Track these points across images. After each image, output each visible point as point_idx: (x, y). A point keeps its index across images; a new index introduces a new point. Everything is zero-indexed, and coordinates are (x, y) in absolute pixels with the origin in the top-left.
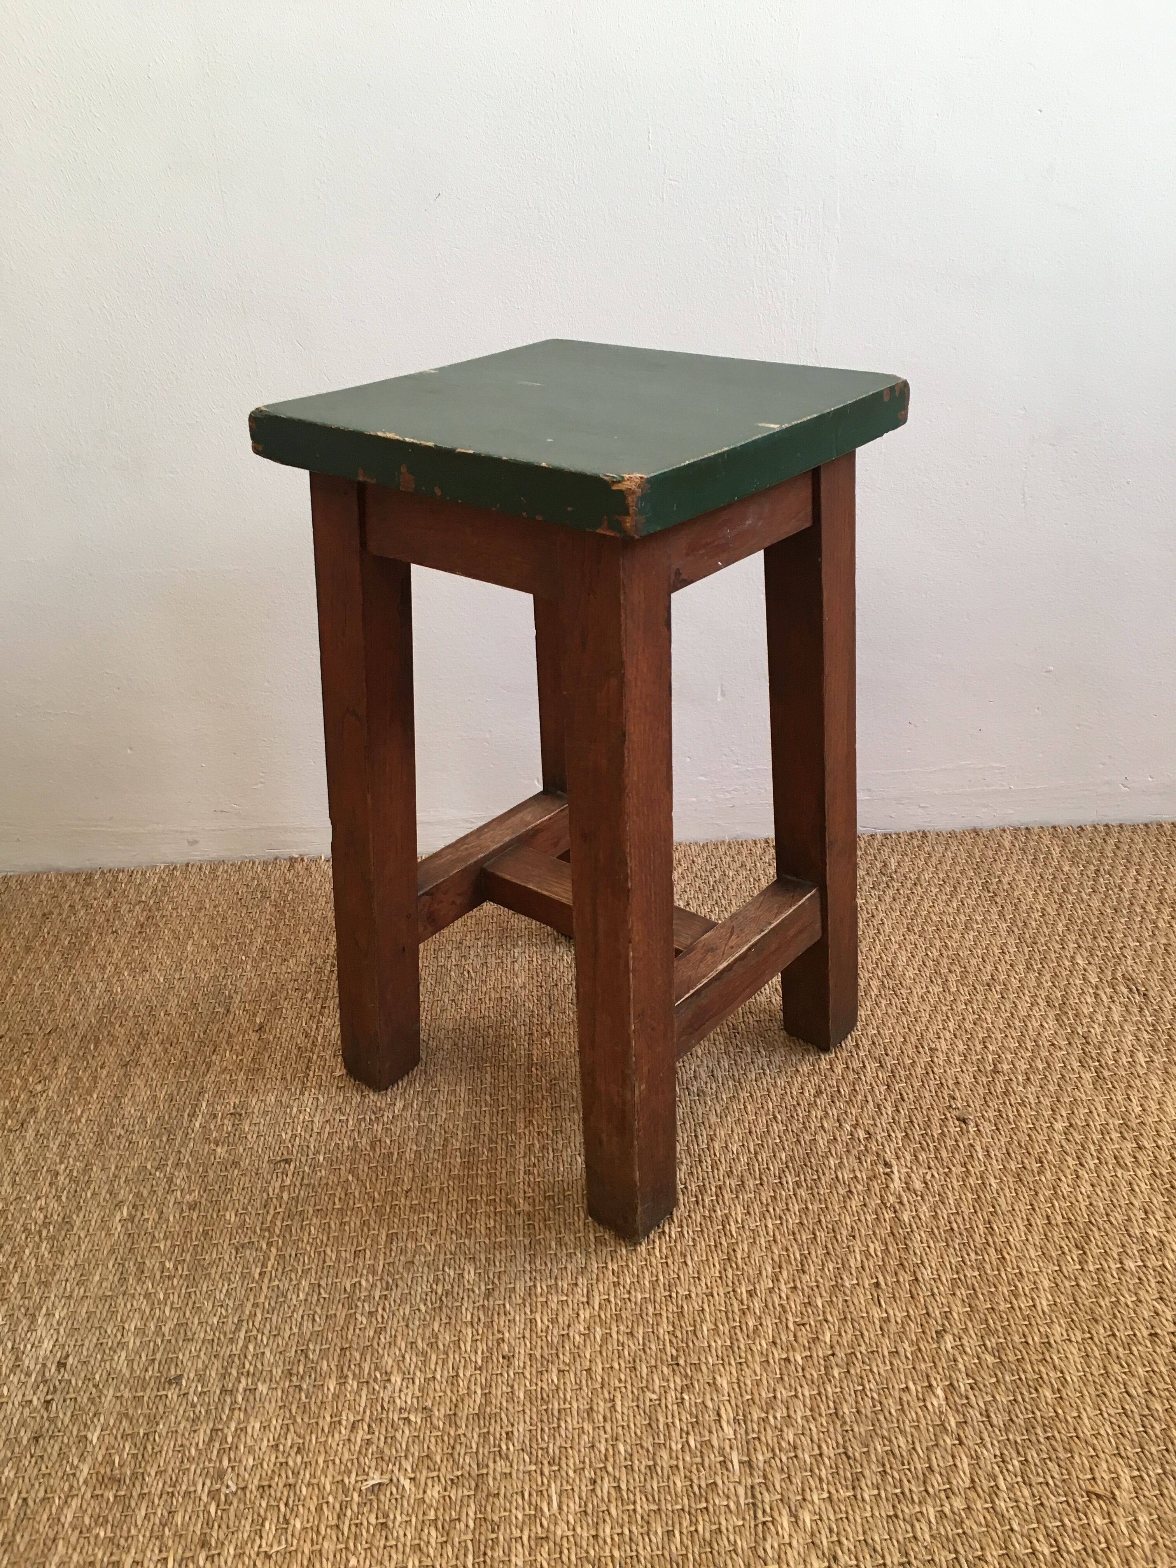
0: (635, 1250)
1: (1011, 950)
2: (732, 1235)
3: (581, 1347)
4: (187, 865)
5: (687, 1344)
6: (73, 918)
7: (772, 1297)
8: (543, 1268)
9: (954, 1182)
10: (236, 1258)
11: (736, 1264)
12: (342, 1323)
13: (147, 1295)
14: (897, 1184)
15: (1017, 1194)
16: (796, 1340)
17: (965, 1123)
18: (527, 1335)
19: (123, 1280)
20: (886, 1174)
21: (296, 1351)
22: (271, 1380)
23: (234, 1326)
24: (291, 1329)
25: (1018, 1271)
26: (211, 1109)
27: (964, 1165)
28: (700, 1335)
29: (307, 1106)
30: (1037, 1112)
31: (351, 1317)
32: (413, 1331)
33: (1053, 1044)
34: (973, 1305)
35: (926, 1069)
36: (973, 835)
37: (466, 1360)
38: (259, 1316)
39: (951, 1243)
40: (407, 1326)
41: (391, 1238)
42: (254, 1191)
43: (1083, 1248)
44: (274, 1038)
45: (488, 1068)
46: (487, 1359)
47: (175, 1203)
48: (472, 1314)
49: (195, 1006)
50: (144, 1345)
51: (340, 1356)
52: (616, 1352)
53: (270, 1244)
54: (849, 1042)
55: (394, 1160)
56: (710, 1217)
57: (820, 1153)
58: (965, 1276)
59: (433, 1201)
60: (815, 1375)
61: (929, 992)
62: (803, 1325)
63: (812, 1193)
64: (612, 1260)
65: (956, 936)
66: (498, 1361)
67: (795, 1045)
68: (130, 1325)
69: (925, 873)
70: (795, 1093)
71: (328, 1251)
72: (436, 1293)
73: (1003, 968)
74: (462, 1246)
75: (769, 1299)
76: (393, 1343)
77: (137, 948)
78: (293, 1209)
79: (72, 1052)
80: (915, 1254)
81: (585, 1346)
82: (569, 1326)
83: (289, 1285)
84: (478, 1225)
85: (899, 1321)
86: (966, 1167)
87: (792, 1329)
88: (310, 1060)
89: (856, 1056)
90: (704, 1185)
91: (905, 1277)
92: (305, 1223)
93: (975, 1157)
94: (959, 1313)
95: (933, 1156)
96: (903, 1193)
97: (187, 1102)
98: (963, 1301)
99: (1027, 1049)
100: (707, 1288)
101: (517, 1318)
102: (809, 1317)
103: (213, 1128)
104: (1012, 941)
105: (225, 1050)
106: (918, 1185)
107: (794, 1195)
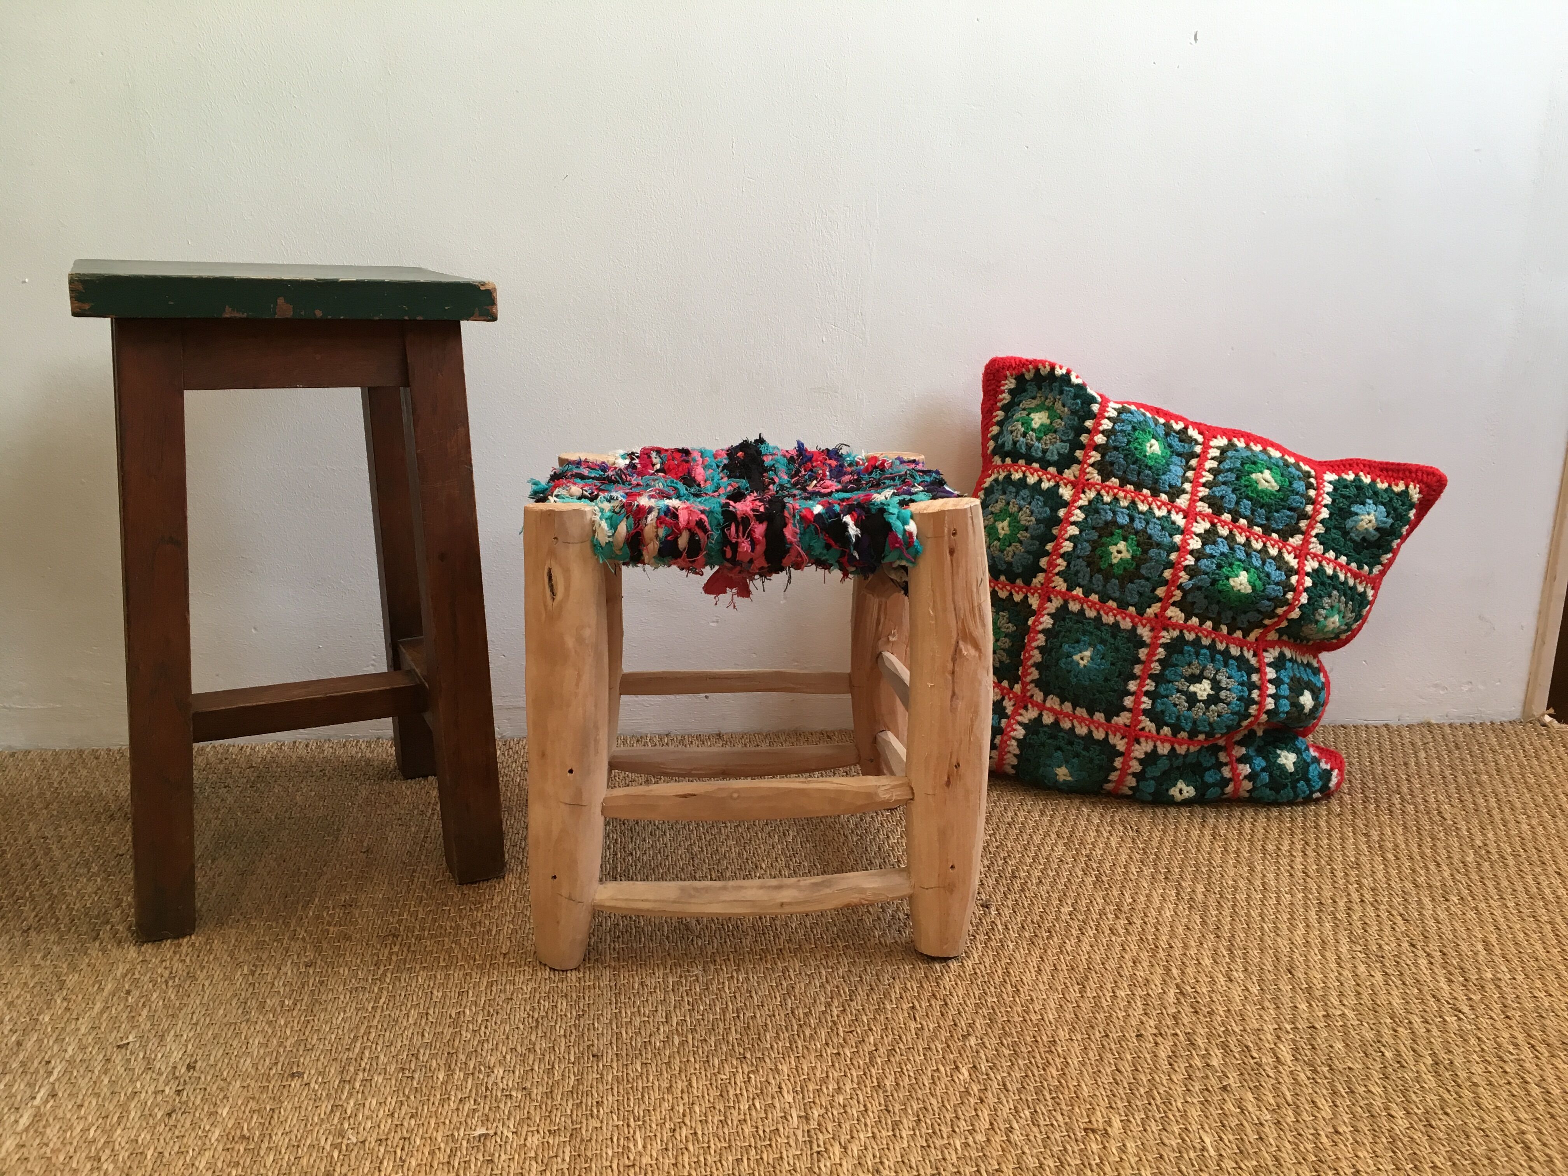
2: (791, 979)
3: (661, 1049)
4: (295, 742)
5: (752, 1045)
7: (825, 1016)
8: (627, 1000)
9: (979, 945)
10: (350, 997)
11: (795, 996)
12: (448, 1037)
13: (269, 1022)
15: (1030, 952)
16: (845, 1042)
17: (988, 908)
18: (614, 1041)
19: (246, 1012)
21: (408, 1055)
22: (385, 1074)
23: (350, 1041)
24: (402, 1041)
25: (1030, 998)
26: (323, 903)
27: (987, 934)
28: (763, 1040)
29: (411, 900)
30: (1047, 901)
31: (456, 1033)
32: (512, 1041)
33: (1061, 861)
34: (993, 1019)
37: (560, 1059)
38: (373, 1033)
40: (507, 1038)
41: (491, 983)
42: (365, 954)
43: (1083, 984)
44: (381, 857)
46: (578, 1058)
47: (292, 963)
48: (565, 1030)
49: (305, 836)
50: (267, 1054)
51: (447, 1057)
52: (691, 1051)
53: (381, 989)
55: (493, 934)
56: (772, 968)
58: (986, 1001)
60: (861, 1063)
62: (851, 1032)
63: (859, 953)
66: (588, 1058)
68: (254, 1041)
71: (435, 992)
72: (533, 1017)
74: (555, 988)
75: (822, 1018)
76: (495, 1049)
78: (402, 966)
80: (945, 988)
81: (665, 1048)
82: (650, 1036)
83: (400, 1014)
85: (932, 1030)
86: (988, 936)
87: (842, 1035)
88: (414, 871)
91: (937, 1004)
92: (413, 975)
93: (996, 929)
94: (981, 1024)
97: (301, 898)
98: (985, 1017)
99: (1040, 863)
100: (770, 1012)
101: (605, 1031)
102: (856, 1028)
103: (325, 915)
105: (335, 865)
107: (844, 954)
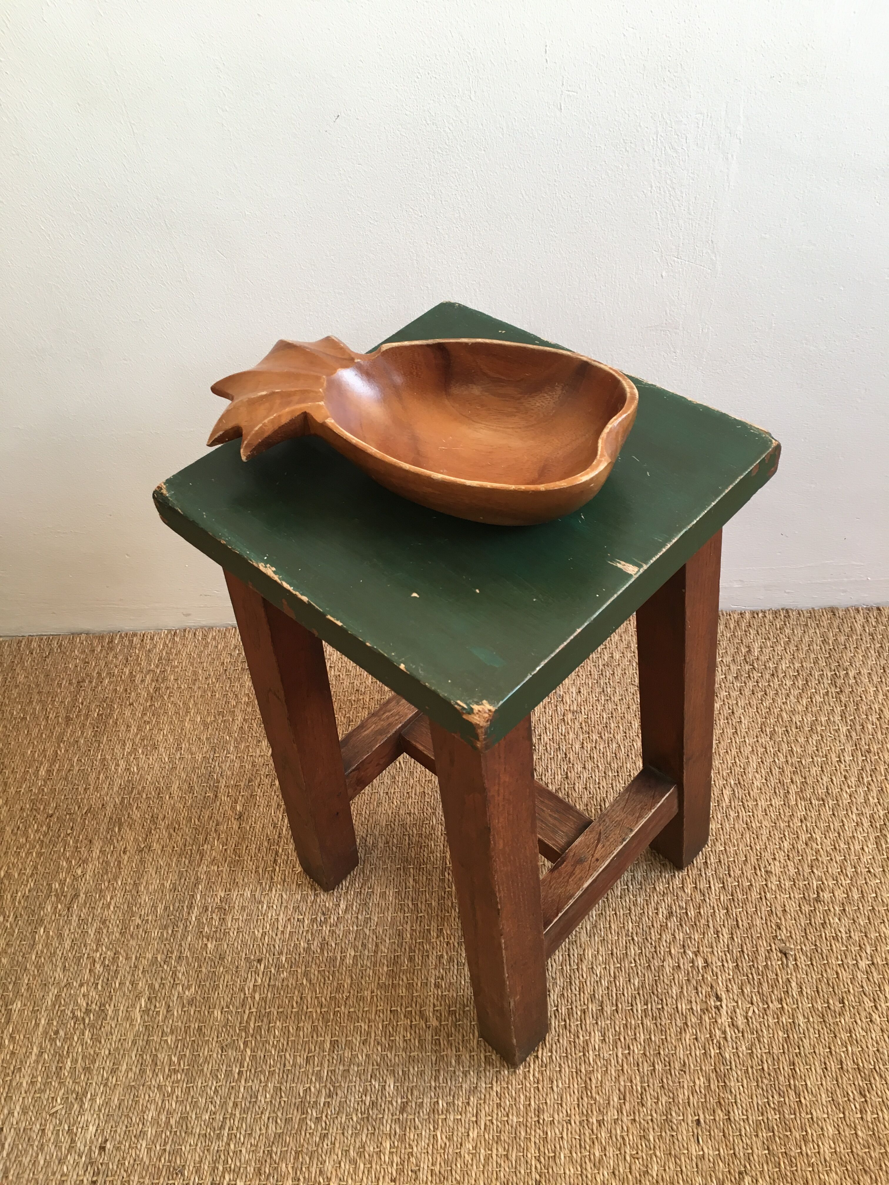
0: (515, 1072)
1: (847, 759)
2: (590, 1063)
3: (469, 1166)
5: (548, 1169)
6: (100, 688)
7: (616, 1129)
8: (445, 1085)
9: (771, 1019)
10: (221, 1056)
11: (591, 1093)
12: (296, 1126)
13: (159, 1087)
14: (724, 1020)
15: (819, 1036)
16: (630, 1172)
17: (786, 957)
18: (430, 1152)
19: (142, 1071)
20: (716, 1007)
21: (264, 1151)
23: (220, 1123)
24: (260, 1129)
25: (810, 1116)
26: (203, 901)
27: (780, 1001)
28: (558, 1161)
29: (273, 903)
30: (847, 947)
31: (302, 1121)
32: (347, 1139)
33: (869, 872)
34: (771, 1149)
35: (760, 894)
36: (830, 614)
37: (384, 1171)
38: (238, 1115)
39: (760, 1084)
40: (343, 1134)
41: (334, 1044)
42: (234, 989)
43: (865, 1096)
44: (250, 827)
45: (411, 870)
46: (400, 1171)
47: (178, 997)
48: (391, 1127)
49: (191, 788)
50: (158, 1135)
51: (294, 1159)
52: (495, 1173)
53: (246, 1044)
54: (699, 860)
55: (338, 965)
56: (574, 1042)
57: (666, 980)
58: (768, 1119)
59: (365, 1009)
61: (771, 805)
63: (656, 1024)
64: (497, 1082)
65: (802, 740)
67: (655, 859)
68: (148, 1116)
69: (783, 662)
70: (650, 913)
71: (288, 1056)
72: (365, 1104)
73: (838, 780)
74: (386, 1058)
75: (613, 1131)
76: (332, 1150)
77: (149, 722)
78: (263, 1011)
79: (102, 834)
80: (731, 1092)
81: (472, 1165)
82: (461, 1145)
83: (260, 1086)
84: (397, 1038)
85: (712, 1160)
86: (781, 1004)
87: (629, 1161)
88: (277, 853)
89: (704, 875)
90: (572, 1008)
91: (720, 1114)
92: (271, 1025)
93: (790, 994)
94: (758, 1156)
95: (756, 990)
96: (728, 1029)
97: (186, 893)
98: (764, 1142)
99: (847, 875)
100: (567, 1116)
101: (424, 1133)
102: (642, 1151)
103: (205, 921)
104: (849, 748)
105: (214, 839)
106: (740, 1021)
107: (642, 1023)
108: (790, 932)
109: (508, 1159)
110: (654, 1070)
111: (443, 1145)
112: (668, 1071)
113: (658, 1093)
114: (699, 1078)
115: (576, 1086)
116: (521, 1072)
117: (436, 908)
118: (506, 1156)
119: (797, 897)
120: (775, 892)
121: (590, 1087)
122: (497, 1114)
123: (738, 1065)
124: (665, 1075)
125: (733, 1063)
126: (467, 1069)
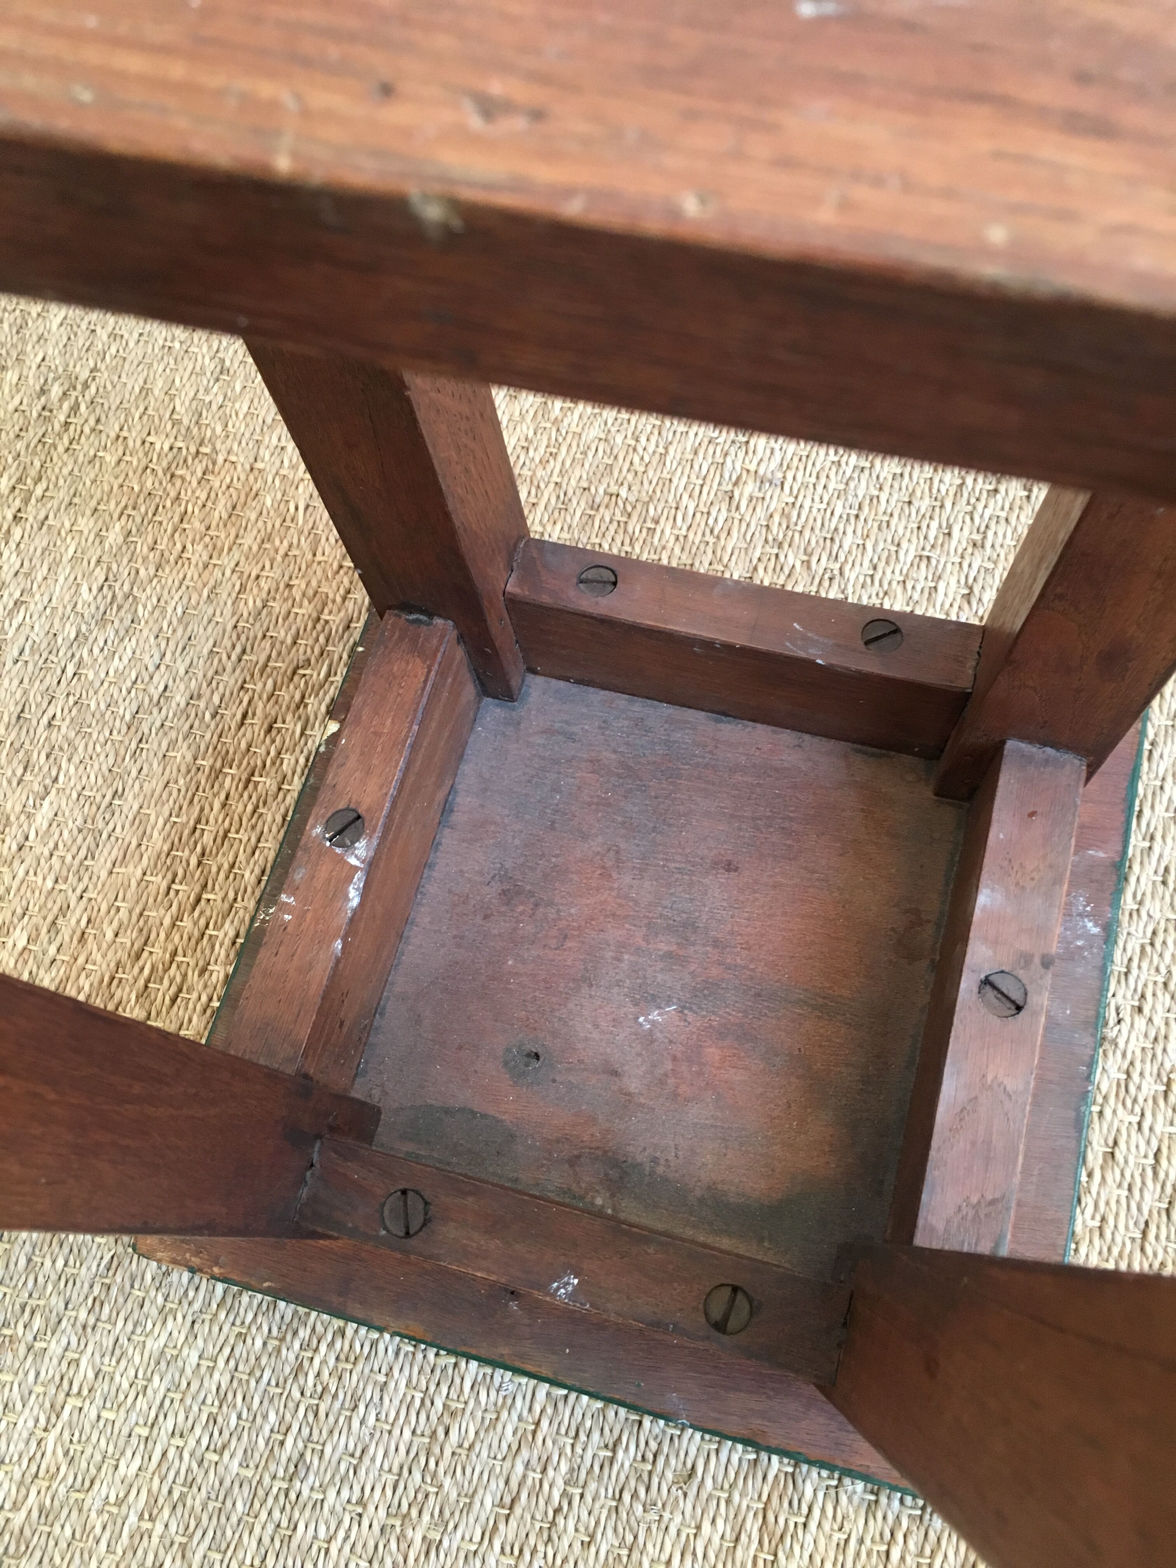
108: (1103, 1219)
109: (183, 1556)
110: (612, 1460)
111: (53, 1469)
112: (645, 1477)
113: (597, 1523)
114: (714, 1521)
115: (407, 1434)
116: (292, 1357)
117: (249, 890)
118: (183, 1547)
119: (1158, 1129)
120: (1105, 1098)
121: (437, 1450)
122: (198, 1442)
123: (827, 1526)
124: (633, 1483)
125: (816, 1512)
126: (174, 1306)
